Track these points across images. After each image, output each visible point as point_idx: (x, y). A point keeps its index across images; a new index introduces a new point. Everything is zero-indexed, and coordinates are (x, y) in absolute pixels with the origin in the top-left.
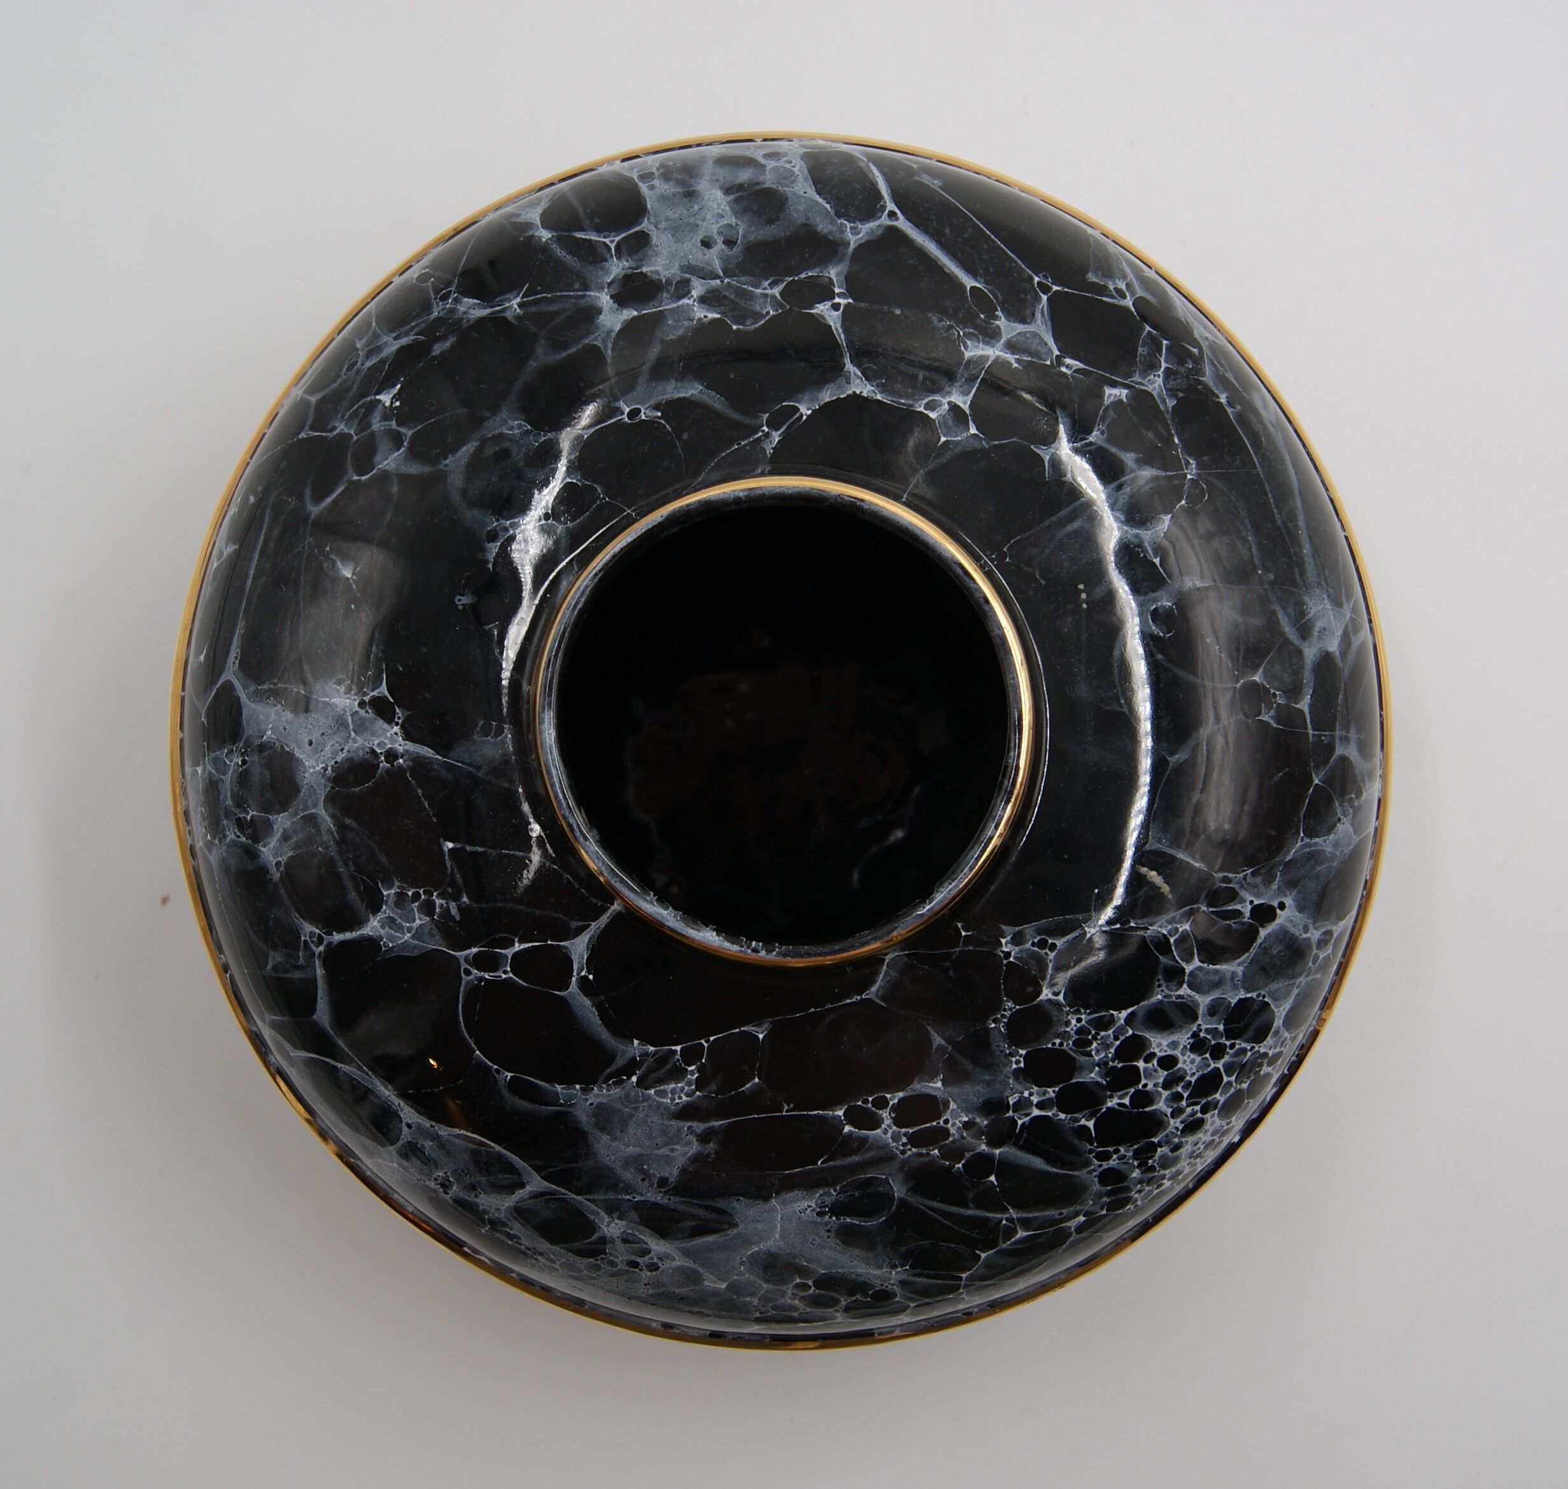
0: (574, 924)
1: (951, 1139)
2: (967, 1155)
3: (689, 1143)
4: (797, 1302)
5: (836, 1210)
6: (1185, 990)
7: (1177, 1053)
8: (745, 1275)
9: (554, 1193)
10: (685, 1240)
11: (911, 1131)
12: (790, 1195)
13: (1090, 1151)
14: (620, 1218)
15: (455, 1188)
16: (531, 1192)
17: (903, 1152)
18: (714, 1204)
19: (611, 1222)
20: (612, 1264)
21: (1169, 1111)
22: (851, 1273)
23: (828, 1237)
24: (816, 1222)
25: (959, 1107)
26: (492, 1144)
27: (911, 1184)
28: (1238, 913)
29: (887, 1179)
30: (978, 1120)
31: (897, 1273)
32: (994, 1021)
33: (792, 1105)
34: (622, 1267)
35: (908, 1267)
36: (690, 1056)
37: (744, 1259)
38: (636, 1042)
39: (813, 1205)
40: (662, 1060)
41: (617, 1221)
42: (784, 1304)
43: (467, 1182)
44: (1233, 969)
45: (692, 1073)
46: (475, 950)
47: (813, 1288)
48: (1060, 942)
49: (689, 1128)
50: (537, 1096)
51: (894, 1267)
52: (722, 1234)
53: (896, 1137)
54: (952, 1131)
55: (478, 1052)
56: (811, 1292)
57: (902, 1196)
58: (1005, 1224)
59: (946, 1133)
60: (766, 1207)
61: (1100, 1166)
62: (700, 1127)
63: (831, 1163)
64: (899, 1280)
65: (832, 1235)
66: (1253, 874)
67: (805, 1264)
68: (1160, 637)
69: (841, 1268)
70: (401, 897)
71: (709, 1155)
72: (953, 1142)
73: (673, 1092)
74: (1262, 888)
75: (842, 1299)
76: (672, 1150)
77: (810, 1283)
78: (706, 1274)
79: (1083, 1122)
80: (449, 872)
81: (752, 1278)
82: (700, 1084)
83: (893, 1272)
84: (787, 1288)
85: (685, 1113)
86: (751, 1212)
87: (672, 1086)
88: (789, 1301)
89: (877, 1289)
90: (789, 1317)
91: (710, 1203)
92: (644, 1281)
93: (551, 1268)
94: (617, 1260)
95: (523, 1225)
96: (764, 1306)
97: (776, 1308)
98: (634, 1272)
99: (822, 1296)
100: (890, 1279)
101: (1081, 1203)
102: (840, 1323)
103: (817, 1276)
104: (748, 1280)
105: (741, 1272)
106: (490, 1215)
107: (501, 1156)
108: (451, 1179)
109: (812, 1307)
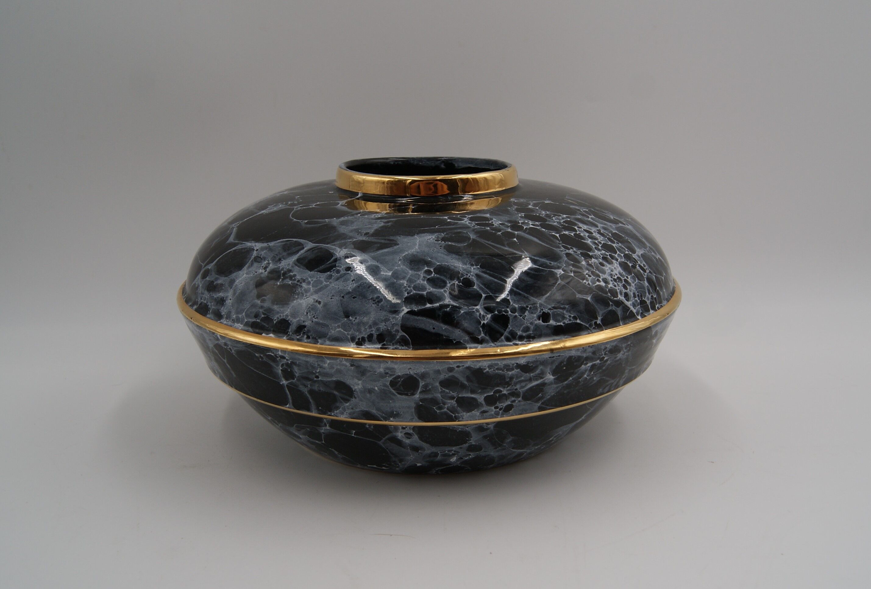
2: (503, 231)
3: (380, 224)
4: (425, 282)
5: (443, 239)
6: (590, 219)
7: (592, 231)
8: (401, 267)
9: (317, 246)
10: (374, 252)
11: (477, 222)
12: (423, 235)
13: (559, 244)
15: (271, 265)
17: (474, 227)
18: (389, 238)
19: (341, 251)
20: (338, 272)
22: (452, 265)
24: (435, 243)
25: (498, 220)
26: (293, 239)
27: (478, 235)
29: (467, 233)
30: (506, 224)
31: (474, 269)
32: (511, 207)
34: (343, 272)
35: (479, 267)
37: (401, 258)
39: (434, 238)
41: (343, 250)
42: (419, 284)
43: (278, 259)
44: (610, 225)
46: (301, 206)
47: (433, 273)
48: (534, 202)
49: (380, 221)
50: (316, 223)
51: (472, 265)
52: (391, 248)
53: (470, 223)
54: (495, 225)
55: (295, 220)
56: (433, 275)
57: (474, 238)
59: (493, 225)
60: (412, 238)
61: (565, 250)
62: (385, 221)
63: (442, 227)
64: (475, 273)
65: (442, 248)
67: (430, 259)
69: (447, 262)
71: (388, 226)
72: (496, 227)
73: (375, 216)
75: (448, 282)
76: (372, 226)
77: (432, 270)
78: (382, 267)
79: (553, 234)
80: (296, 199)
81: (404, 267)
83: (472, 268)
84: (421, 273)
85: (379, 218)
86: (405, 240)
88: (422, 282)
89: (465, 277)
90: (422, 296)
91: (387, 238)
92: (352, 278)
93: (307, 291)
94: (340, 269)
95: (299, 267)
96: (409, 287)
97: (415, 288)
98: (349, 273)
99: (438, 278)
100: (471, 272)
101: (560, 263)
102: (447, 306)
103: (436, 266)
104: (402, 269)
105: (399, 264)
106: (285, 269)
107: (295, 241)
108: (270, 262)
109: (433, 287)
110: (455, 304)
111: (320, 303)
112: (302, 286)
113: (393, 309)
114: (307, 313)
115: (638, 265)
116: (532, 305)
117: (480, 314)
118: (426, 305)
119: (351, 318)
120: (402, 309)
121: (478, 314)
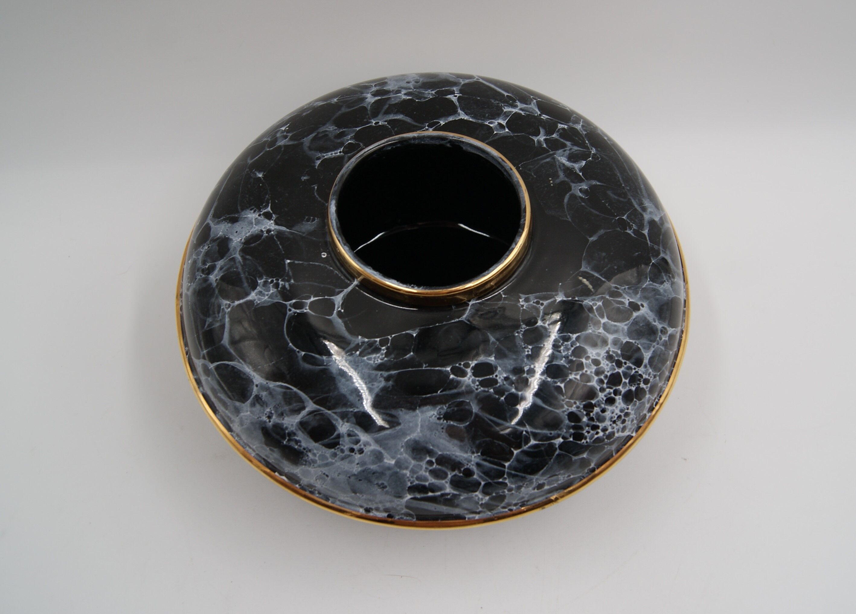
0: (337, 290)
1: (499, 385)
2: (506, 393)
3: (380, 382)
4: (427, 474)
5: (447, 416)
6: (601, 330)
7: (600, 358)
8: (404, 455)
9: (318, 410)
10: (377, 433)
11: (480, 379)
12: (425, 408)
13: (563, 401)
14: (347, 422)
15: (274, 417)
16: (308, 411)
17: (477, 389)
18: (390, 412)
19: (342, 425)
20: (342, 451)
21: (598, 388)
22: (453, 455)
23: (442, 432)
24: (437, 424)
25: (502, 369)
26: (293, 388)
27: (481, 406)
28: (623, 303)
29: (469, 402)
30: (511, 377)
31: (475, 457)
32: (518, 332)
33: (427, 365)
34: (347, 452)
35: (479, 454)
36: (382, 343)
37: (403, 444)
38: (360, 337)
39: (436, 413)
40: (370, 345)
41: (346, 424)
42: (421, 474)
43: (280, 412)
44: (623, 326)
45: (384, 350)
46: (294, 301)
47: (435, 464)
48: (545, 303)
49: (381, 374)
50: (314, 362)
51: (473, 453)
52: (393, 429)
53: (473, 382)
54: (499, 381)
55: (291, 344)
56: (434, 466)
57: (476, 411)
58: (525, 434)
59: (496, 382)
60: (414, 414)
61: (568, 409)
62: (386, 374)
63: (444, 393)
64: (476, 462)
65: (444, 431)
66: (628, 288)
67: (432, 447)
68: (583, 198)
69: (448, 451)
70: (265, 283)
71: (389, 387)
72: (500, 386)
73: (375, 358)
74: (633, 296)
75: (449, 473)
76: (373, 385)
77: (434, 461)
78: (386, 455)
79: (559, 384)
80: (287, 271)
81: (407, 455)
82: (387, 355)
83: (473, 457)
84: (423, 464)
85: (380, 367)
86: (407, 417)
87: (374, 356)
88: (424, 473)
89: (465, 467)
90: (424, 486)
91: (388, 412)
92: (357, 462)
93: (314, 462)
94: (345, 448)
95: (303, 432)
96: (412, 477)
97: (418, 478)
98: (352, 455)
99: (439, 470)
100: (471, 461)
101: (560, 430)
102: (448, 494)
103: (437, 456)
104: (405, 458)
105: (402, 452)
106: (289, 429)
107: (296, 393)
108: (273, 412)
109: (435, 479)
110: (455, 492)
111: (327, 476)
112: (308, 456)
113: (397, 495)
114: (316, 480)
115: (642, 382)
116: (529, 481)
117: (479, 498)
118: (427, 493)
119: (358, 494)
120: (406, 495)
121: (477, 498)
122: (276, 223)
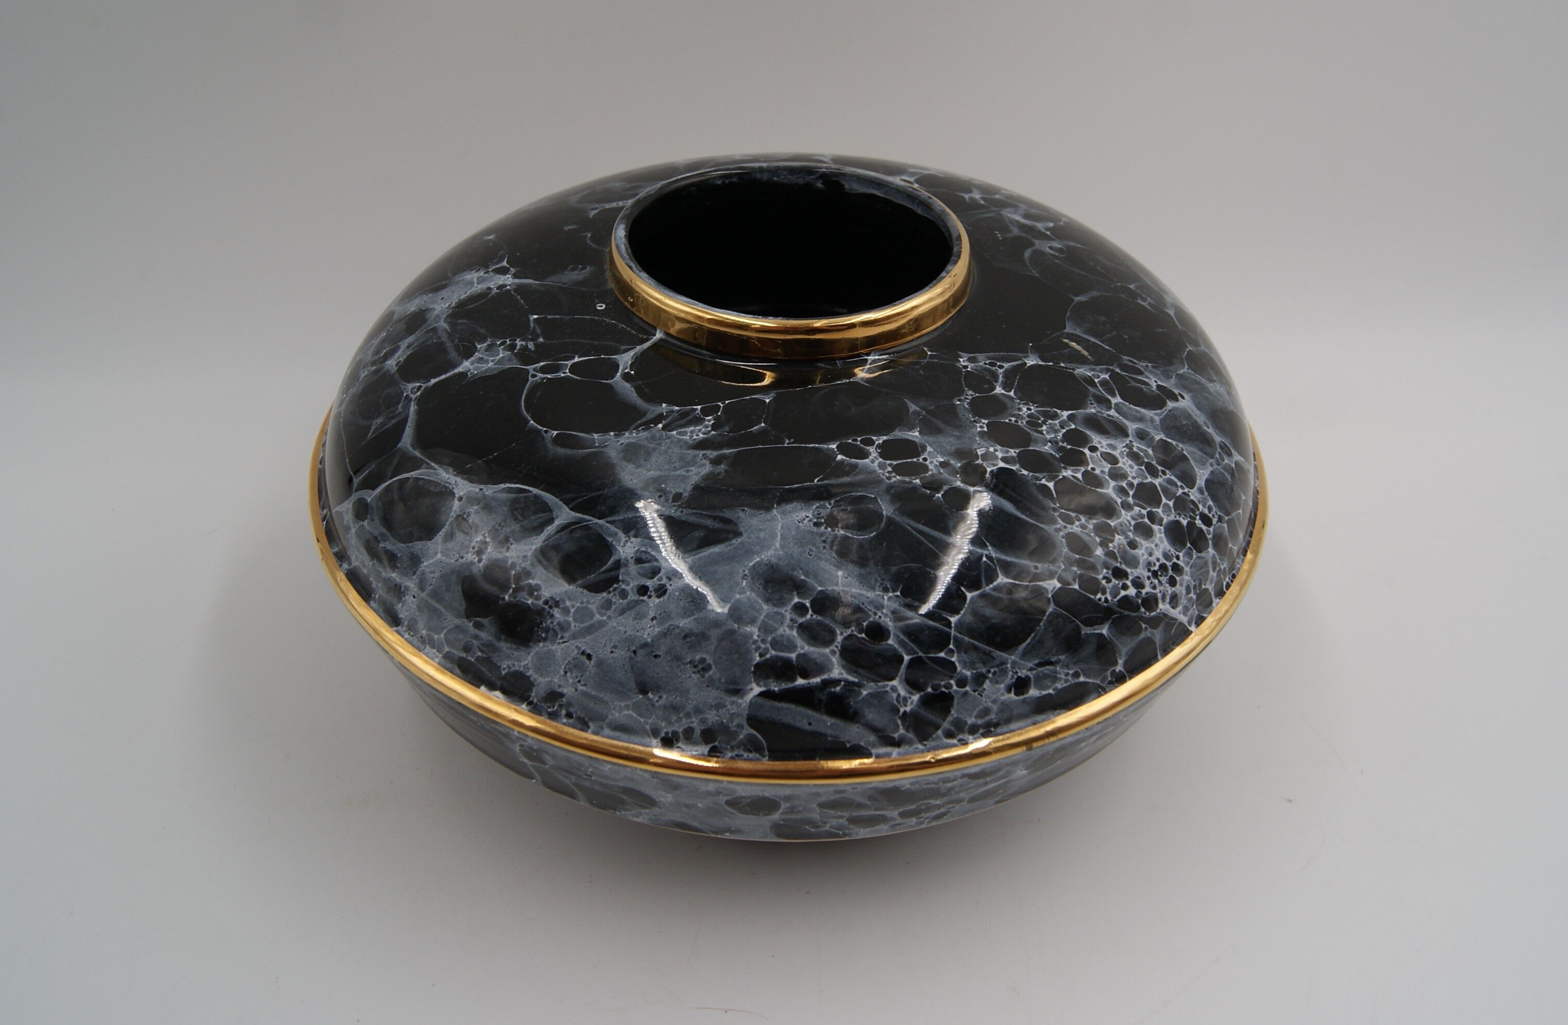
0: (623, 347)
1: (930, 473)
2: (945, 488)
3: (703, 465)
4: (795, 633)
5: (829, 521)
6: (1112, 412)
7: (1116, 453)
8: (747, 594)
9: (580, 521)
10: (693, 553)
11: (895, 463)
12: (789, 507)
13: (1054, 510)
14: (635, 536)
15: (490, 549)
16: (558, 526)
17: (889, 478)
18: (721, 514)
19: (627, 541)
20: (624, 594)
21: (1119, 501)
22: (846, 592)
23: (824, 548)
24: (813, 532)
25: (934, 450)
26: (531, 489)
27: (898, 505)
28: (1147, 384)
29: (875, 498)
30: (952, 462)
31: (890, 598)
32: (959, 400)
33: (792, 440)
34: (633, 596)
35: (898, 593)
36: (707, 412)
37: (747, 571)
38: (664, 405)
39: (811, 516)
40: (683, 415)
41: (633, 539)
42: (782, 636)
43: (502, 536)
44: (1151, 415)
45: (709, 421)
46: (542, 364)
47: (810, 612)
48: (1007, 365)
49: (703, 455)
50: (575, 443)
51: (886, 590)
52: (727, 543)
53: (882, 466)
54: (931, 467)
55: (532, 422)
56: (808, 616)
57: (889, 514)
58: (985, 562)
59: (926, 469)
60: (768, 516)
61: (1065, 527)
62: (713, 454)
63: (826, 482)
64: (892, 609)
65: (827, 546)
66: (1152, 366)
67: (803, 577)
68: (1055, 255)
69: (836, 584)
70: (490, 348)
71: (719, 474)
72: (932, 475)
73: (692, 432)
74: (1163, 379)
75: (838, 632)
76: (688, 471)
77: (808, 605)
78: (710, 594)
79: (1043, 481)
80: (532, 328)
81: (754, 595)
82: (714, 427)
83: (886, 597)
84: (786, 611)
85: (701, 445)
86: (755, 521)
87: (692, 428)
88: (788, 632)
89: (871, 619)
90: (787, 662)
91: (717, 513)
92: (652, 614)
93: (563, 627)
94: (628, 588)
95: (546, 568)
96: (763, 641)
97: (775, 644)
98: (644, 601)
99: (819, 624)
100: (883, 607)
101: (1053, 562)
102: (836, 682)
103: (815, 594)
104: (749, 599)
105: (743, 588)
106: (518, 568)
107: (536, 497)
108: (488, 540)
109: (809, 644)
110: (851, 678)
111: (589, 657)
112: (552, 616)
113: (732, 687)
114: (566, 673)
115: (1198, 517)
116: (998, 666)
117: (899, 695)
118: (794, 680)
119: (650, 695)
120: (749, 687)
121: (894, 695)
122: (515, 276)
